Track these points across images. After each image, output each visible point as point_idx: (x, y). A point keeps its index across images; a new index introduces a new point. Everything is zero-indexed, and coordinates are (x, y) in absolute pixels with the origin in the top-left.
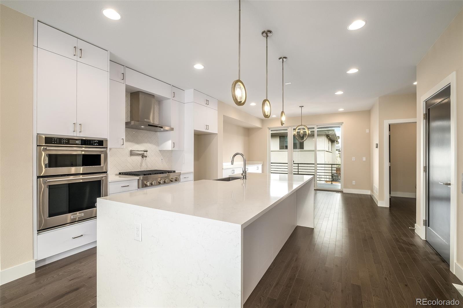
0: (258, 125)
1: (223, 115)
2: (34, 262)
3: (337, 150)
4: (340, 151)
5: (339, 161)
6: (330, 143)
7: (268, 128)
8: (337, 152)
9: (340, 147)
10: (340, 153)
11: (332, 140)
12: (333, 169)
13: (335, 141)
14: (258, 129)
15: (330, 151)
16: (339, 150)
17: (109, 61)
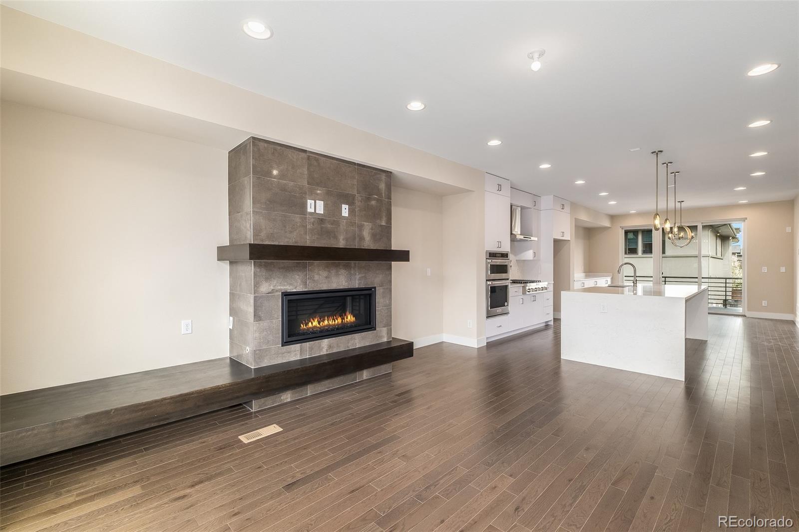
0: (606, 223)
1: (575, 218)
2: (485, 337)
3: (734, 254)
4: (741, 256)
5: (739, 273)
6: (719, 242)
7: (621, 227)
8: (735, 258)
9: (742, 248)
10: (741, 259)
11: (723, 235)
12: (728, 285)
13: (729, 237)
14: (605, 229)
15: (719, 255)
16: (740, 253)
17: (510, 188)
